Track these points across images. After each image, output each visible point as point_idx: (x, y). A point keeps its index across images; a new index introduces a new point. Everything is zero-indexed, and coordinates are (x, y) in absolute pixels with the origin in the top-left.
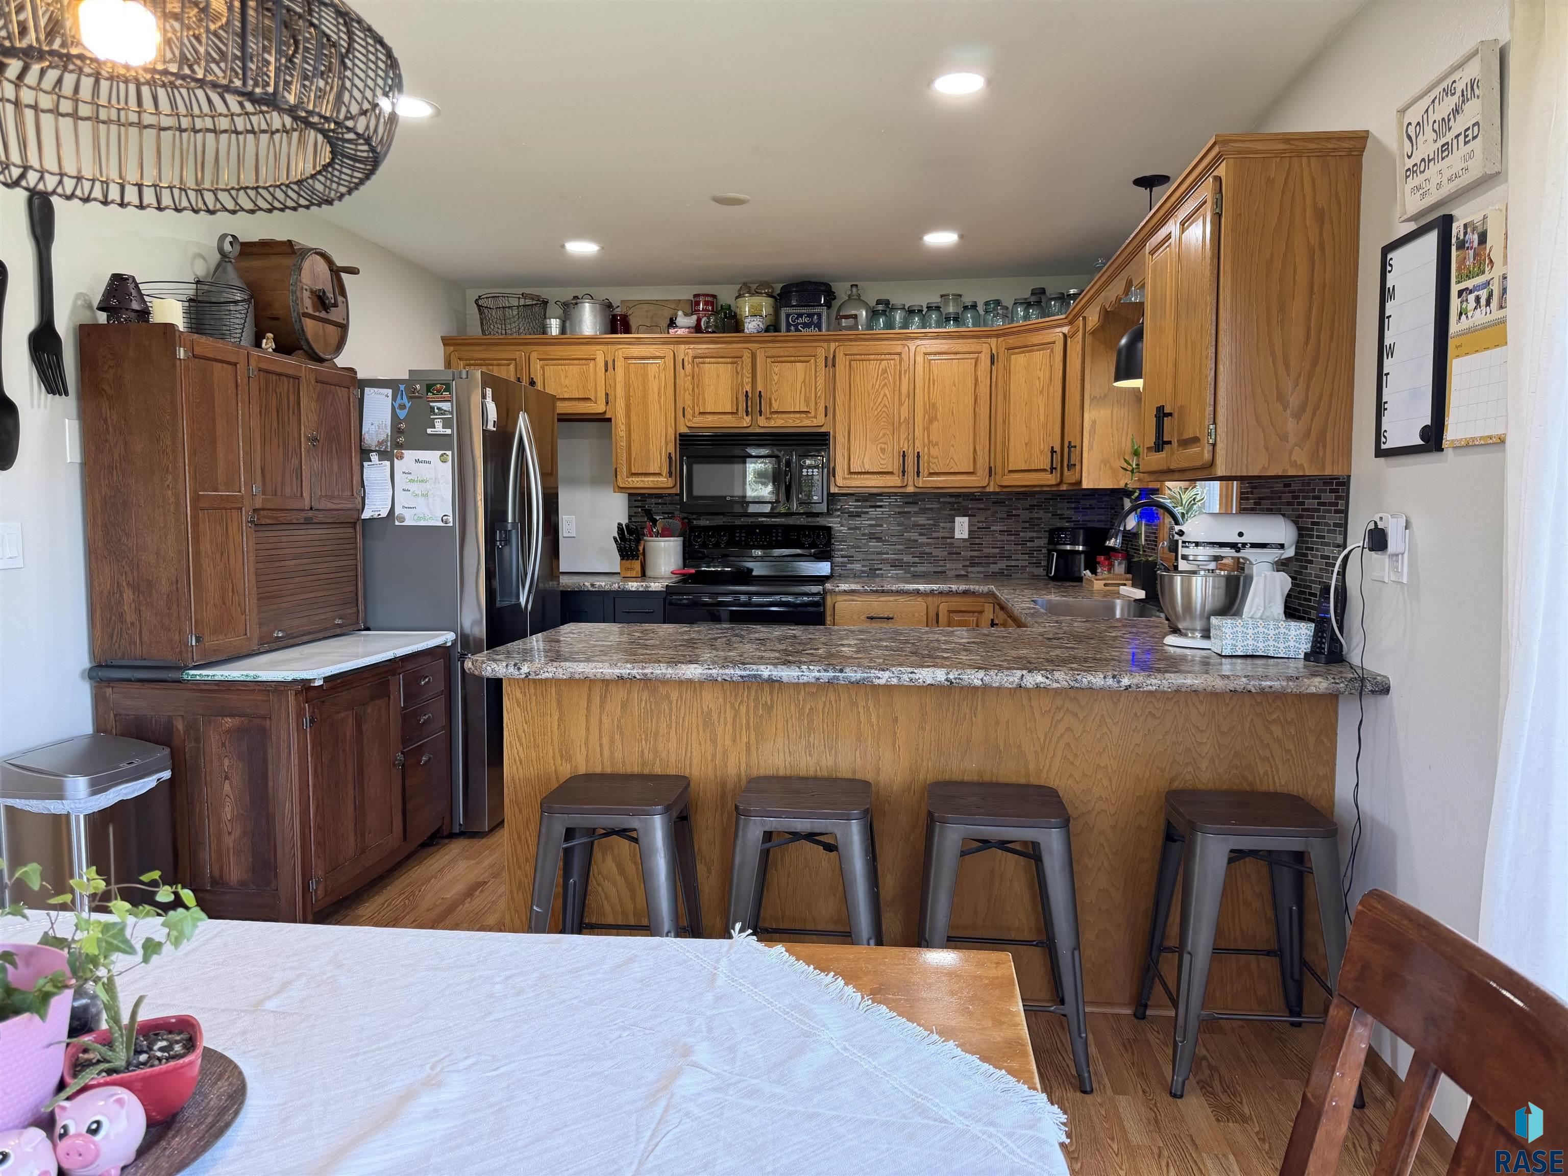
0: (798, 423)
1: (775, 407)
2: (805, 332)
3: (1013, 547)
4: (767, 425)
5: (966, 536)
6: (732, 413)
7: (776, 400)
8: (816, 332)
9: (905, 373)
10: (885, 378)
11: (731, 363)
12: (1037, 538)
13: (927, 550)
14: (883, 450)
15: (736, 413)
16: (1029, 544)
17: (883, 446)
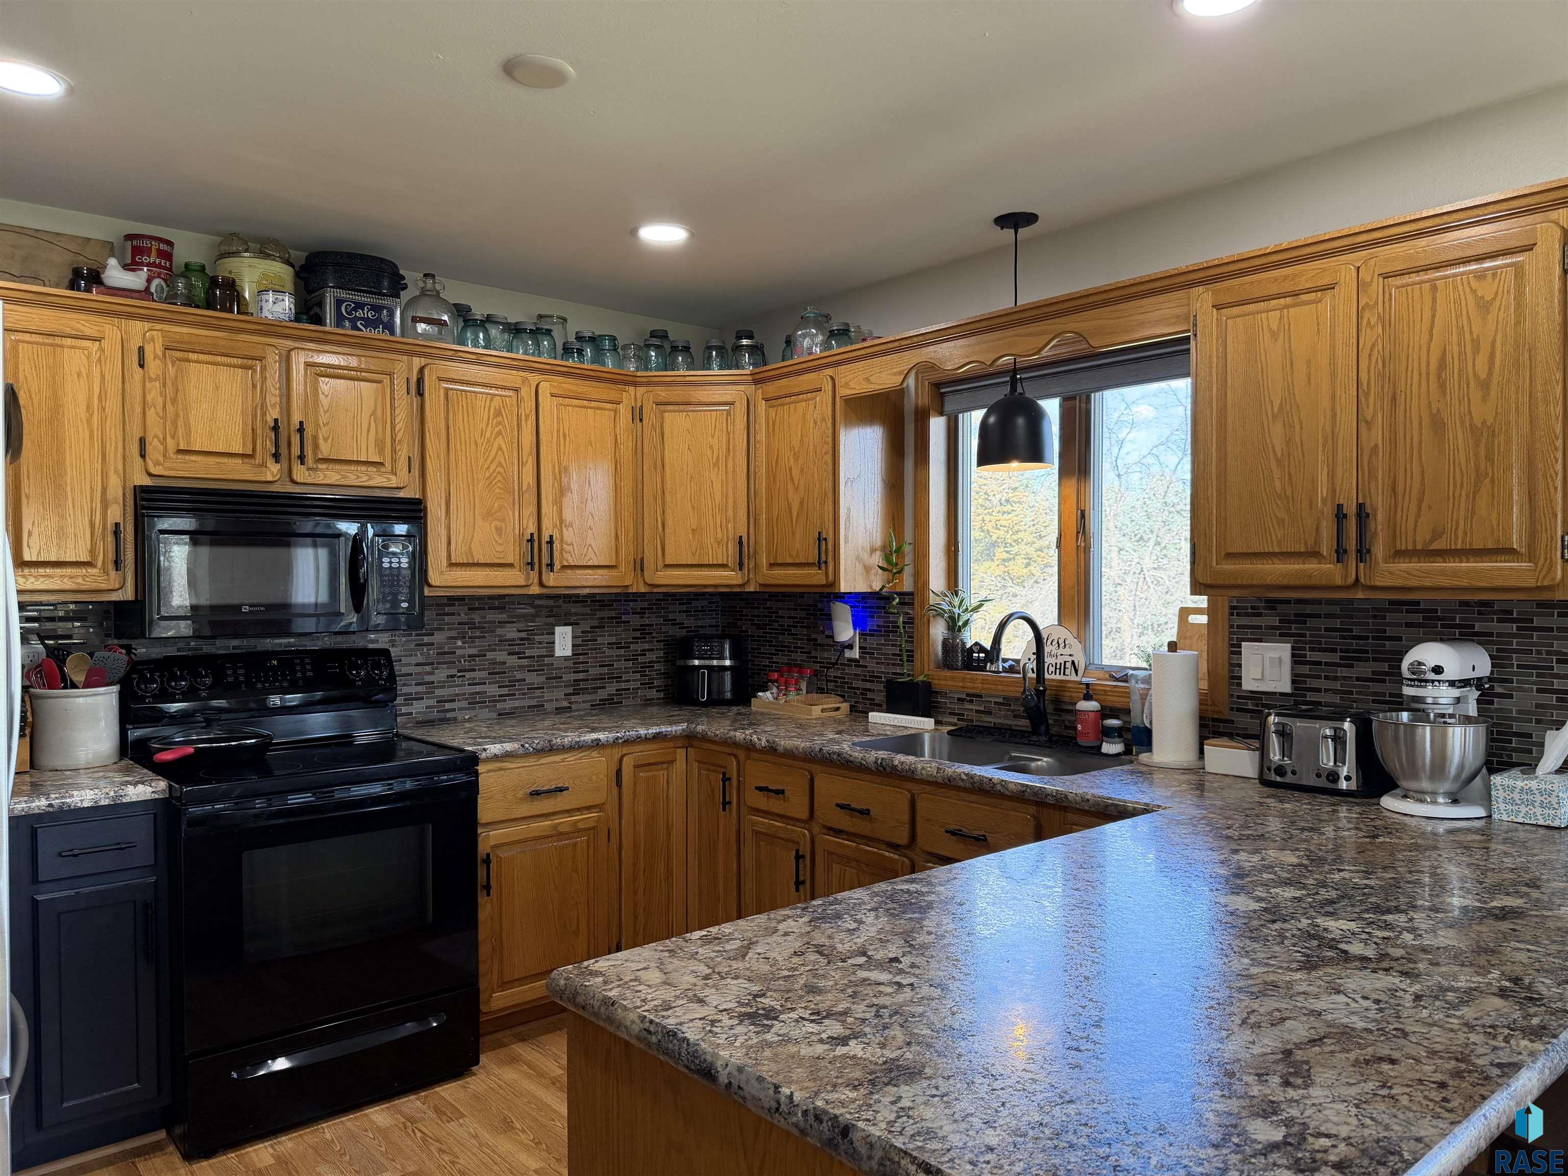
0: (364, 480)
1: (325, 450)
2: (366, 332)
3: (623, 664)
4: (309, 481)
5: (569, 653)
6: (243, 456)
7: (325, 439)
8: (387, 336)
9: (526, 420)
10: (499, 423)
11: (242, 367)
12: (649, 650)
13: (519, 676)
14: (499, 530)
15: (252, 456)
16: (640, 659)
17: (499, 524)
